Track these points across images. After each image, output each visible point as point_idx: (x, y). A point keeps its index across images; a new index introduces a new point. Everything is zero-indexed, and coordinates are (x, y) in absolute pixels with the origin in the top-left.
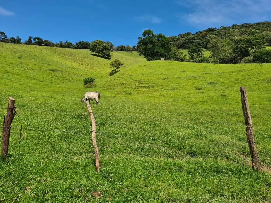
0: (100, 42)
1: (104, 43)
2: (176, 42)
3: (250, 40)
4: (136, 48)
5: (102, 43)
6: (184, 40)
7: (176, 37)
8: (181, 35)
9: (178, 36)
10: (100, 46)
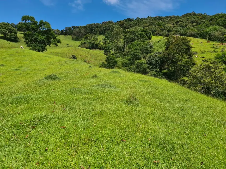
0: (4, 24)
1: (10, 26)
2: (99, 28)
3: (134, 32)
4: (64, 31)
5: (6, 26)
6: (105, 28)
7: (100, 24)
8: (104, 23)
9: (102, 23)
10: (5, 29)
